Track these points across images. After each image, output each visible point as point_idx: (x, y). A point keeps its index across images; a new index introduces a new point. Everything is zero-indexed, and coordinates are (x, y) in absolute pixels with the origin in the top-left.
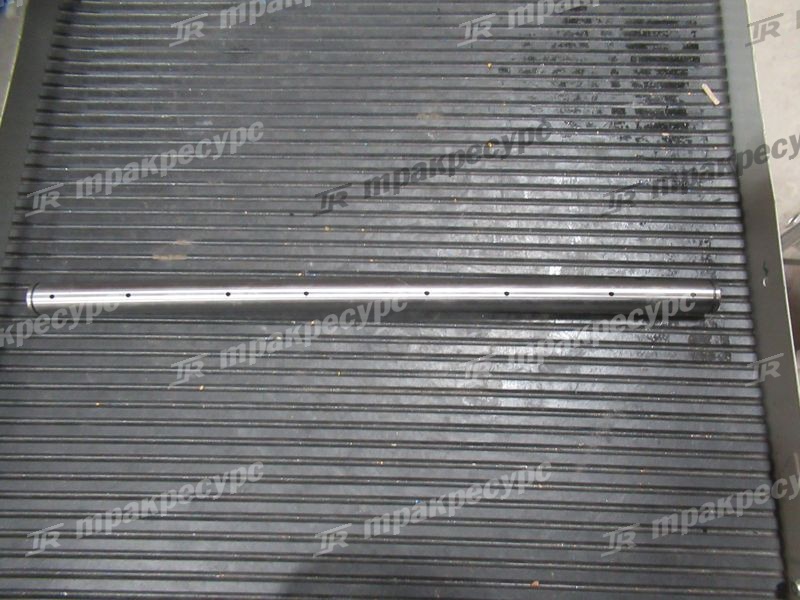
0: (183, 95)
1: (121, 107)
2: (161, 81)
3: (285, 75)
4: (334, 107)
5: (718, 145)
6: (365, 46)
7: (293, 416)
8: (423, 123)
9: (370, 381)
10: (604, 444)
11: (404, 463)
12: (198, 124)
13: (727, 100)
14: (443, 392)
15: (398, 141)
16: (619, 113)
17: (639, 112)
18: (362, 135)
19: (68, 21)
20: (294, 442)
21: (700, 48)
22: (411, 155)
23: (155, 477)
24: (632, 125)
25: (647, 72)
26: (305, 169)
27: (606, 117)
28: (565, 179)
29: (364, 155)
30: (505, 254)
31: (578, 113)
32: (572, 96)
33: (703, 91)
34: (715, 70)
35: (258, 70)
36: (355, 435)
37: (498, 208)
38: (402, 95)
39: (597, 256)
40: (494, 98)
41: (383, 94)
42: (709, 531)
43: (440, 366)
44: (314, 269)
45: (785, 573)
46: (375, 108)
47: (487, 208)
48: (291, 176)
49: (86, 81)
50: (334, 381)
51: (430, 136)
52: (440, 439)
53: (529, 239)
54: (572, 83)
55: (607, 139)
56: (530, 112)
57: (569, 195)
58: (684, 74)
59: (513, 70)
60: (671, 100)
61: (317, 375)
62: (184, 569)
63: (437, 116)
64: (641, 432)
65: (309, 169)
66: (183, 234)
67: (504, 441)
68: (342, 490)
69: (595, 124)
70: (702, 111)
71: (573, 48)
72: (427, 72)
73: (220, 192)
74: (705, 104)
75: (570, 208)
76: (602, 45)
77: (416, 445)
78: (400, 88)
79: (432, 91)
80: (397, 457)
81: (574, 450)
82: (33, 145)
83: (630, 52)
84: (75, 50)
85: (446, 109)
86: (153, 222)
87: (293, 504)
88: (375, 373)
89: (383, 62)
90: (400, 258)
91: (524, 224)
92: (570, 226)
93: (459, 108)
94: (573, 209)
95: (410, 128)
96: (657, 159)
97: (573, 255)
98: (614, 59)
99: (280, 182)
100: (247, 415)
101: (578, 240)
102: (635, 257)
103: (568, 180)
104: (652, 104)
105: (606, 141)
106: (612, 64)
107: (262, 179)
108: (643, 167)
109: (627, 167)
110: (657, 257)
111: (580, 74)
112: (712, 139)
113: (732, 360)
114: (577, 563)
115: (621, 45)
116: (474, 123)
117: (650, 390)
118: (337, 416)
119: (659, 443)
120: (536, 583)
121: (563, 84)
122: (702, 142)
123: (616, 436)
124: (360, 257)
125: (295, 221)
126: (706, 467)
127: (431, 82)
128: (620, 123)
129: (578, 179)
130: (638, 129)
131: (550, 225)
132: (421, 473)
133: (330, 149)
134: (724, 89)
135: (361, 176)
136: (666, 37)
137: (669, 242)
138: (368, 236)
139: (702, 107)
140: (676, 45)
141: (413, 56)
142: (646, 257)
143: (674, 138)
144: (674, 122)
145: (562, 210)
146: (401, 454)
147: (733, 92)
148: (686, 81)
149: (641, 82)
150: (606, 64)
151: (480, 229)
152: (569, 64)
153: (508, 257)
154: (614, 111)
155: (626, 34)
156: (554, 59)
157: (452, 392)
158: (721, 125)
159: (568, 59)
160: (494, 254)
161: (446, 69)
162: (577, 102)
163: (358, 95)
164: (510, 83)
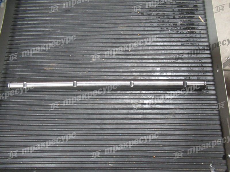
0: (51, 23)
1: (34, 27)
2: (46, 20)
3: (81, 17)
4: (95, 25)
5: (203, 33)
6: (103, 9)
7: (85, 112)
8: (120, 29)
9: (106, 102)
10: (173, 117)
11: (117, 124)
12: (56, 31)
13: (206, 20)
14: (127, 104)
15: (113, 35)
16: (175, 25)
17: (181, 24)
18: (103, 33)
19: (19, 4)
20: (85, 119)
21: (198, 6)
22: (116, 38)
23: (46, 130)
24: (179, 28)
25: (183, 13)
26: (87, 43)
27: (171, 26)
28: (160, 44)
29: (103, 39)
30: (144, 65)
31: (164, 25)
32: (162, 20)
33: (199, 18)
34: (202, 12)
35: (73, 16)
36: (102, 116)
37: (142, 52)
38: (114, 22)
39: (170, 65)
40: (140, 22)
41: (108, 22)
42: (203, 141)
43: (126, 97)
44: (90, 71)
45: (225, 152)
46: (106, 26)
47: (138, 52)
48: (83, 45)
49: (24, 21)
50: (96, 102)
51: (122, 33)
52: (127, 117)
53: (151, 61)
54: (162, 17)
55: (172, 32)
56: (150, 25)
57: (162, 48)
58: (193, 14)
59: (145, 14)
60: (190, 21)
61: (91, 100)
62: (55, 155)
63: (124, 27)
64: (183, 114)
65: (88, 43)
66: (53, 62)
67: (145, 117)
68: (99, 132)
69: (169, 28)
70: (199, 24)
71: (162, 7)
72: (120, 15)
73: (63, 50)
74: (200, 22)
75: (162, 52)
76: (170, 6)
77: (120, 119)
78: (113, 20)
79: (122, 20)
80: (114, 122)
81: (164, 119)
82: (10, 39)
83: (178, 8)
84: (21, 12)
85: (126, 25)
86: (44, 59)
87: (85, 136)
88: (108, 99)
89: (108, 13)
90: (114, 67)
91: (149, 57)
92: (162, 57)
93: (130, 25)
94: (163, 52)
95: (116, 31)
96: (186, 38)
97: (163, 65)
98: (174, 10)
99: (80, 47)
100: (72, 112)
101: (165, 61)
102: (181, 65)
103: (161, 44)
104: (184, 22)
105: (172, 33)
106: (173, 12)
107: (75, 46)
108: (183, 40)
109: (178, 40)
110: (187, 65)
111: (164, 14)
112: (202, 32)
113: (209, 93)
114: (166, 151)
115: (175, 6)
116: (134, 29)
117: (186, 102)
118: (97, 112)
119: (189, 117)
120: (155, 157)
121: (159, 17)
122: (199, 33)
123: (176, 115)
124: (103, 67)
125: (84, 58)
126: (202, 123)
127: (122, 18)
128: (176, 28)
129: (164, 44)
130: (181, 29)
131: (156, 57)
132: (121, 127)
133: (94, 37)
134: (205, 18)
135: (103, 44)
136: (188, 3)
137: (190, 61)
138: (105, 61)
139: (199, 23)
140: (191, 6)
141: (117, 11)
142: (184, 65)
143: (191, 31)
144: (191, 27)
145: (160, 52)
146: (115, 121)
147: (208, 18)
148: (194, 15)
149: (181, 16)
150: (171, 12)
151: (137, 58)
152: (161, 12)
153: (145, 66)
154: (174, 24)
155: (177, 3)
156: (156, 11)
157: (130, 104)
158: (204, 27)
159: (160, 10)
160: (141, 65)
161: (126, 14)
162: (163, 22)
163: (101, 22)
164: (144, 17)
